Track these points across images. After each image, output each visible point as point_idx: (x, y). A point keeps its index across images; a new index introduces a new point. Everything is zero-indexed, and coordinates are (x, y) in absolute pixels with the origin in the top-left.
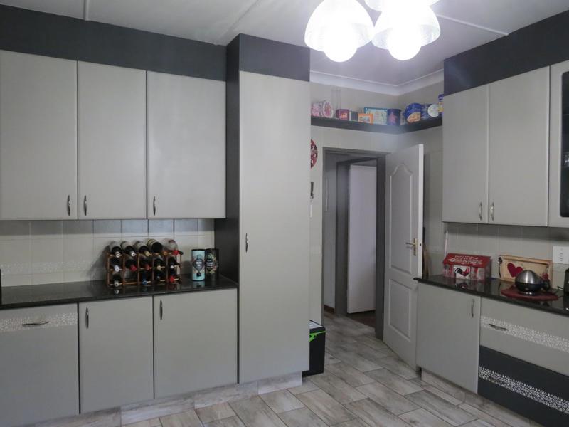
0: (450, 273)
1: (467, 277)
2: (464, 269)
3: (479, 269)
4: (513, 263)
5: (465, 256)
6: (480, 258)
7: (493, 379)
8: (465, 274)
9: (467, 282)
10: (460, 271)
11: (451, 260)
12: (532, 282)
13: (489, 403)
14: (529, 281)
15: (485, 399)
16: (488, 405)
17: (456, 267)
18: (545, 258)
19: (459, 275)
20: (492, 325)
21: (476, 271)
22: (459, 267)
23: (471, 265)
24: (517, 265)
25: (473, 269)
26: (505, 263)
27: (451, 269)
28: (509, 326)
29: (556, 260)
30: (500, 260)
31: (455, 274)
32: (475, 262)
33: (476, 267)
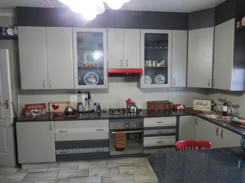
0: (30, 114)
1: (38, 114)
2: (36, 111)
3: (43, 110)
4: (54, 104)
5: (35, 105)
6: (42, 104)
7: (63, 153)
8: (37, 113)
9: (38, 116)
10: (34, 112)
11: (28, 108)
12: (72, 111)
13: (60, 163)
14: (71, 111)
15: (59, 162)
16: (60, 164)
17: (32, 111)
18: (67, 100)
19: (34, 114)
20: (60, 131)
21: (42, 111)
22: (34, 110)
23: (39, 108)
24: (56, 105)
25: (41, 110)
26: (51, 104)
27: (30, 112)
28: (68, 130)
29: (71, 101)
30: (49, 104)
31: (32, 114)
32: (41, 107)
33: (42, 109)
